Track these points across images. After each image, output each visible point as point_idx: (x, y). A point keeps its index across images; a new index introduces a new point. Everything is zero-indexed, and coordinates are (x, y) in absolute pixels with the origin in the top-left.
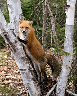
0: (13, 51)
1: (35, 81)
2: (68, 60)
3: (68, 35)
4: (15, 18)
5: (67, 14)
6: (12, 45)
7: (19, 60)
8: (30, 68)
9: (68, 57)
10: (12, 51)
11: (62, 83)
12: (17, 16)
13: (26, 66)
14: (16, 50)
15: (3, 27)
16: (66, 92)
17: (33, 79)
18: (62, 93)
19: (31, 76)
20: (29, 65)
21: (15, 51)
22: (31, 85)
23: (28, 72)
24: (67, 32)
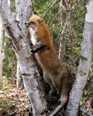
0: (17, 49)
1: (40, 90)
2: (84, 67)
3: (87, 35)
4: (22, 10)
5: (87, 9)
6: (16, 41)
7: (23, 62)
8: (36, 73)
9: (85, 63)
10: (15, 49)
11: (75, 97)
12: (24, 8)
13: (31, 70)
14: (20, 48)
15: (5, 17)
16: (79, 109)
17: (38, 88)
18: (74, 110)
19: (36, 83)
20: (35, 69)
21: (19, 49)
22: (36, 96)
23: (32, 78)
24: (85, 30)
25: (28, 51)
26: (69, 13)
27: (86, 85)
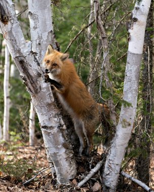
0: (33, 91)
1: (67, 148)
2: (127, 115)
3: (131, 70)
4: (40, 38)
5: (131, 34)
6: (32, 80)
7: (43, 110)
8: (60, 124)
9: (128, 110)
11: (115, 156)
12: (43, 34)
13: (55, 121)
14: (39, 90)
15: (17, 46)
16: (120, 173)
17: (65, 146)
18: (114, 174)
19: (61, 139)
20: (60, 119)
21: (36, 92)
22: (61, 157)
23: (56, 132)
24: (129, 65)
25: (50, 94)
26: (106, 40)
27: (130, 141)
